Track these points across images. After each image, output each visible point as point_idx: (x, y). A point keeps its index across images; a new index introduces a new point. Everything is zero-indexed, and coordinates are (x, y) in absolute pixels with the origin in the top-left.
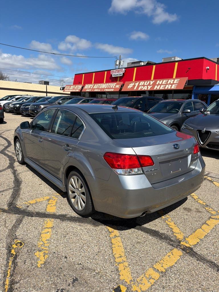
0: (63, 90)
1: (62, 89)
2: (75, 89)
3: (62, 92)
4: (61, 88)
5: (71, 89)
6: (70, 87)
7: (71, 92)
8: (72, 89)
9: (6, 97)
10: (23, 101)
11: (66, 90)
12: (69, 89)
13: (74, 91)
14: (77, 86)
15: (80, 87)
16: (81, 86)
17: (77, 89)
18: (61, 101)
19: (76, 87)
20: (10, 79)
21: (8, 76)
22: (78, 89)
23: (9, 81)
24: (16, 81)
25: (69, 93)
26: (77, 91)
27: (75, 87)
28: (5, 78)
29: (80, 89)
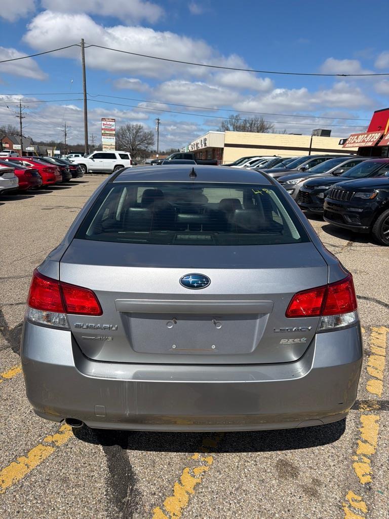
0: (343, 144)
1: (341, 143)
2: (366, 141)
3: (340, 148)
4: (341, 140)
5: (357, 142)
6: (357, 138)
7: (361, 148)
8: (360, 142)
9: (240, 159)
10: (258, 166)
11: (348, 143)
12: (354, 142)
13: (363, 145)
14: (371, 135)
15: (376, 136)
16: (380, 134)
17: (370, 141)
18: (308, 165)
19: (368, 138)
20: (275, 130)
21: (272, 125)
22: (372, 140)
23: (273, 133)
24: (284, 133)
25: (356, 149)
26: (370, 144)
27: (366, 137)
28: (267, 128)
29: (375, 140)
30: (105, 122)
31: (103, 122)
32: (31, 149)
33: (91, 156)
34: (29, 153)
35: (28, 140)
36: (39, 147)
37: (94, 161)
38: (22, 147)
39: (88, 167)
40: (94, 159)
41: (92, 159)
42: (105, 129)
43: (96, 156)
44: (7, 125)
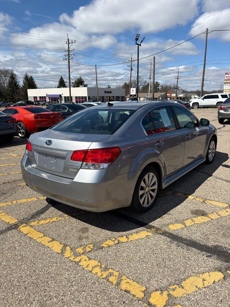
30: (227, 76)
31: (226, 75)
32: (181, 95)
33: (202, 97)
34: (180, 98)
35: (181, 91)
36: (187, 94)
37: (204, 100)
38: (176, 95)
39: (200, 104)
40: (204, 99)
41: (203, 99)
42: (227, 80)
43: (206, 98)
44: (173, 84)
